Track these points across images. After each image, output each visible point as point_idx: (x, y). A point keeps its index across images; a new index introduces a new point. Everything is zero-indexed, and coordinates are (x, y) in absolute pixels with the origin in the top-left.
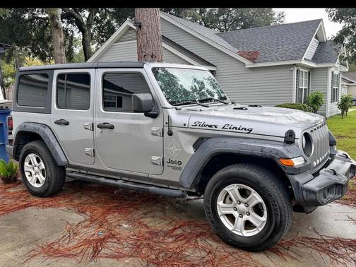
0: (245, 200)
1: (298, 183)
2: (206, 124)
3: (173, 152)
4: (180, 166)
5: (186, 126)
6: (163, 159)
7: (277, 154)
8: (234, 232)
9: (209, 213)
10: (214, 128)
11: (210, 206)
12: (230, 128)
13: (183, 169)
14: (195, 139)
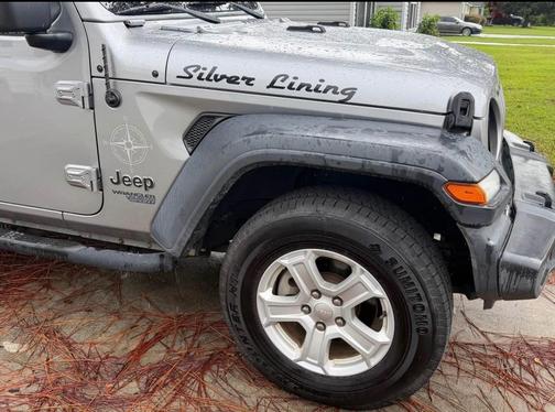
0: (334, 289)
1: (490, 249)
2: (219, 72)
3: (125, 153)
4: (151, 192)
5: (161, 78)
6: (99, 172)
7: (440, 171)
8: (303, 364)
9: (237, 319)
10: (242, 85)
11: (238, 302)
12: (290, 87)
13: (158, 201)
14: (187, 118)
